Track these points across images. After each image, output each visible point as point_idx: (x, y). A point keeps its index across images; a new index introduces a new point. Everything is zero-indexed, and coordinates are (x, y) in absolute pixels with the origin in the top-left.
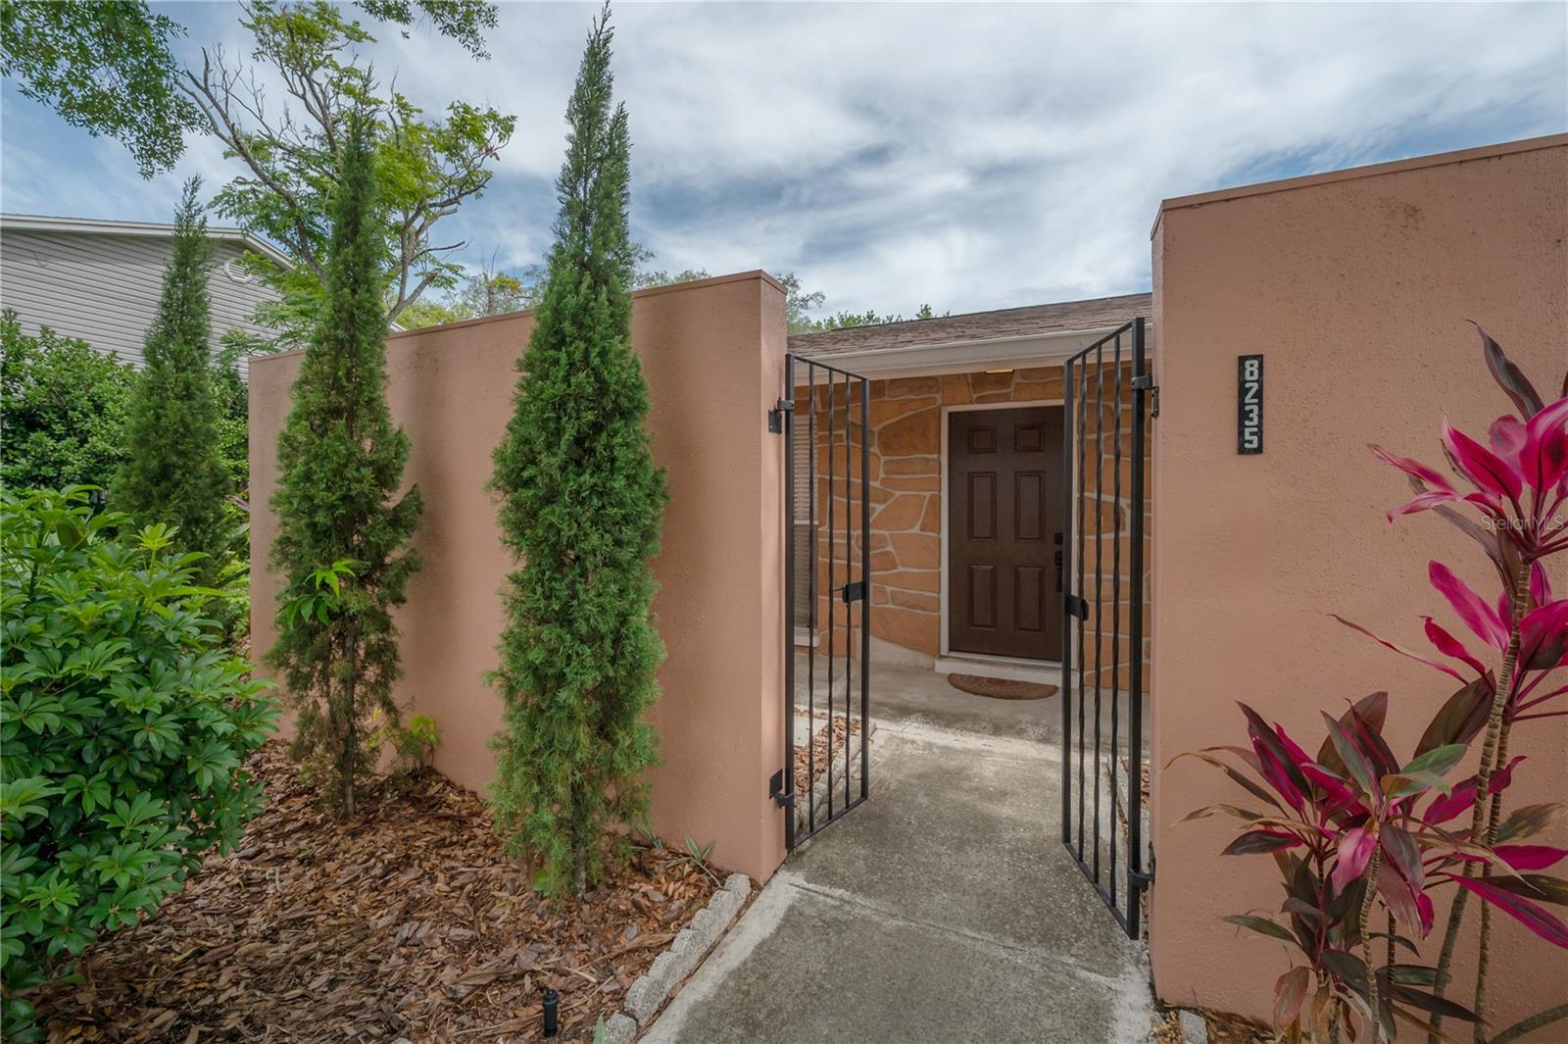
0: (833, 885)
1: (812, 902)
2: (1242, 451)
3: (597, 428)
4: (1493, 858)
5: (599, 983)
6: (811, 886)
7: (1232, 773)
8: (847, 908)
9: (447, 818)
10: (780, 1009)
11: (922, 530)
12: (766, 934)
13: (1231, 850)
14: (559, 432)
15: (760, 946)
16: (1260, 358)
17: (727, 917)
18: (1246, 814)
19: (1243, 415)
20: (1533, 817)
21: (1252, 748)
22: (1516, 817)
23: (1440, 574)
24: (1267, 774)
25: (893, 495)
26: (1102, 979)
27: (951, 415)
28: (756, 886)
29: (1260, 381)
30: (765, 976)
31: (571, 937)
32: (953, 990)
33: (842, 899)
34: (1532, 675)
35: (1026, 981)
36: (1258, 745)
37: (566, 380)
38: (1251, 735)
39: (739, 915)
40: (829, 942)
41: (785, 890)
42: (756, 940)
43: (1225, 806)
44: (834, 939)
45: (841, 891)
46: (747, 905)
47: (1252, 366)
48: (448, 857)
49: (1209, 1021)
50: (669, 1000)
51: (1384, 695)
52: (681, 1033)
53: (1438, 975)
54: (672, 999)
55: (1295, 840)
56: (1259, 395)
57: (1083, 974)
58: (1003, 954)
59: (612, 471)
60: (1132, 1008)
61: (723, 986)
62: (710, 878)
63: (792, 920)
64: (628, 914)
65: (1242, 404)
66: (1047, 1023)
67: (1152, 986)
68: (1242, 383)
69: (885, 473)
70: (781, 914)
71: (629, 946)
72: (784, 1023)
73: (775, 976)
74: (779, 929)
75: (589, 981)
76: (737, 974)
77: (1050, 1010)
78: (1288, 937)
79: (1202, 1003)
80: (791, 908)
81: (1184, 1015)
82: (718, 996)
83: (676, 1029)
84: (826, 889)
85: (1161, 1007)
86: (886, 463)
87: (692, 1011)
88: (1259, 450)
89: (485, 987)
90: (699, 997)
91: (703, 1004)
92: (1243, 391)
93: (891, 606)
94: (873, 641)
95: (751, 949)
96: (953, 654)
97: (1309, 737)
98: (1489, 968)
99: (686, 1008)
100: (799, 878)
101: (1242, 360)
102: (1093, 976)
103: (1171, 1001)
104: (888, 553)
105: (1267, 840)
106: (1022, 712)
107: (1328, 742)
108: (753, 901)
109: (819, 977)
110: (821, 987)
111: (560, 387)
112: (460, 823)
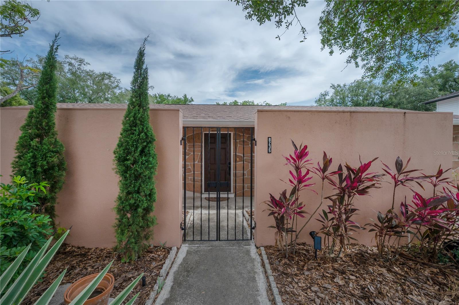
0: (195, 244)
1: (191, 249)
2: (268, 153)
3: (146, 146)
4: (297, 209)
5: (150, 275)
6: (190, 246)
7: (268, 205)
8: (199, 248)
9: (78, 255)
10: (193, 267)
11: (198, 162)
12: (184, 256)
13: (269, 215)
14: (137, 148)
15: (184, 259)
16: (271, 138)
17: (174, 255)
18: (270, 210)
19: (269, 147)
20: (301, 204)
21: (271, 201)
22: (299, 204)
23: (291, 172)
24: (273, 204)
25: (190, 154)
26: (248, 247)
27: (205, 133)
28: (178, 249)
29: (271, 141)
30: (187, 263)
31: (138, 268)
32: (224, 255)
33: (197, 246)
34: (300, 185)
35: (236, 250)
36: (272, 200)
37: (139, 135)
38: (270, 198)
39: (176, 255)
40: (198, 254)
41: (185, 248)
42: (182, 258)
43: (267, 209)
44: (199, 253)
45: (197, 245)
46: (177, 253)
47: (270, 139)
48: (87, 263)
49: (264, 247)
50: (168, 273)
51: (286, 190)
52: (174, 277)
53: (292, 228)
54: (169, 273)
55: (276, 213)
56: (271, 144)
57: (245, 247)
58: (231, 247)
59: (149, 156)
60: (253, 249)
61: (179, 267)
62: (168, 250)
63: (188, 253)
64: (151, 261)
65: (268, 145)
66: (241, 255)
67: (256, 245)
68: (268, 141)
69: (189, 148)
70: (186, 252)
71: (154, 266)
72: (194, 269)
73: (189, 263)
74: (186, 255)
75: (148, 275)
76: (181, 264)
77: (241, 253)
78: (275, 228)
79: (263, 245)
80: (188, 251)
81: (261, 247)
82: (179, 269)
83: (173, 277)
84: (194, 246)
85: (257, 248)
86: (189, 145)
87: (174, 273)
88: (271, 153)
89: (122, 283)
90: (175, 270)
91: (176, 271)
92: (269, 143)
93: (190, 182)
94: (187, 192)
95: (182, 260)
96: (205, 193)
97: (277, 198)
98: (297, 225)
99: (173, 273)
100: (187, 245)
101: (268, 138)
102: (246, 247)
103: (258, 247)
104: (189, 168)
105: (273, 213)
106: (223, 204)
107: (280, 197)
108: (178, 252)
109: (198, 260)
110: (199, 262)
111: (137, 137)
112: (84, 255)
